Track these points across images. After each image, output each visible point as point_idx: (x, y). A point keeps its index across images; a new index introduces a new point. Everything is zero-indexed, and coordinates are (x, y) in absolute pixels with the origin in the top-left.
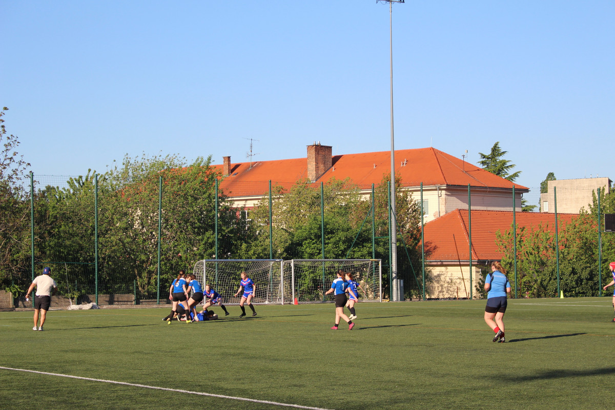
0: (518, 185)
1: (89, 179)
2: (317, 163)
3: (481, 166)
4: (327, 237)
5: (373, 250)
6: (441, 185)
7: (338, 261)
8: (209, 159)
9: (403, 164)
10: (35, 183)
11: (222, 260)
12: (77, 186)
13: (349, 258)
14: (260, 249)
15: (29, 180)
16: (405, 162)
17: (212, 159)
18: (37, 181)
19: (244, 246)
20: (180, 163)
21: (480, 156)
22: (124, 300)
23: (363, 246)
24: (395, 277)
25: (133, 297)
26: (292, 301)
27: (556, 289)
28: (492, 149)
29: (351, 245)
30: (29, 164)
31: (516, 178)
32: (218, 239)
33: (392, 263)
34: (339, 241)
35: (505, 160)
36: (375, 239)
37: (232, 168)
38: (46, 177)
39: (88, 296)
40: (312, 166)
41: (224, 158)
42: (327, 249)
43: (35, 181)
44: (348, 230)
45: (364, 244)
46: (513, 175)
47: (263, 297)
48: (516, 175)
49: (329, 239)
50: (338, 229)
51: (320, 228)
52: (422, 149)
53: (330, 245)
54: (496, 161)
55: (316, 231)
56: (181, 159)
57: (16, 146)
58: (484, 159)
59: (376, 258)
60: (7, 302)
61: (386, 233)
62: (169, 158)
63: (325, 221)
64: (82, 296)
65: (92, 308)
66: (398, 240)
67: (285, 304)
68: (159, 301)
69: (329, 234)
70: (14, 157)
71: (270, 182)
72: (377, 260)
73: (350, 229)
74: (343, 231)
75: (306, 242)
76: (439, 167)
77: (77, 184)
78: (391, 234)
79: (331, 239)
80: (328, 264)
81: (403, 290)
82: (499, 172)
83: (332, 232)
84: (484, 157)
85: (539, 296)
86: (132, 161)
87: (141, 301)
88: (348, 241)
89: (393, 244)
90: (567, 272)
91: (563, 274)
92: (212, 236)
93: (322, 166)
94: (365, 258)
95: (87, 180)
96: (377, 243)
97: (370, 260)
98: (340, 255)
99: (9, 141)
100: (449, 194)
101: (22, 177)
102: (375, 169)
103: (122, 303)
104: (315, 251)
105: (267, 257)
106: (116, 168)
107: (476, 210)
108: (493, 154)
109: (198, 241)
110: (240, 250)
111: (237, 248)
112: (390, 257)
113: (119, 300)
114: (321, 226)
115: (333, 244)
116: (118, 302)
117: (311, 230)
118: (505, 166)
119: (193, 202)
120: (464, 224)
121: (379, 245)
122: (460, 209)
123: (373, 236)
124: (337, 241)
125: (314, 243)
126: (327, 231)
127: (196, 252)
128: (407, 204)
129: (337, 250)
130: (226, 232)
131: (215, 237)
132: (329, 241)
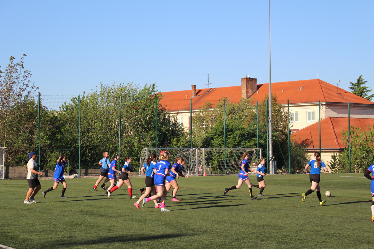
0: (372, 102)
1: (85, 99)
2: (247, 89)
3: (350, 91)
4: (228, 134)
5: (257, 142)
6: (322, 102)
7: (236, 149)
8: (154, 85)
9: (300, 89)
10: (41, 100)
11: (158, 148)
12: (77, 102)
13: (242, 147)
14: (185, 142)
15: (37, 97)
16: (301, 88)
17: (156, 86)
19: (175, 139)
20: (136, 88)
21: (350, 84)
23: (251, 140)
24: (271, 159)
26: (203, 174)
28: (358, 80)
29: (243, 139)
30: (38, 88)
31: (373, 98)
32: (157, 134)
33: (269, 151)
34: (236, 136)
35: (365, 87)
36: (259, 135)
37: (197, 92)
38: (48, 96)
39: (76, 171)
40: (244, 91)
41: (192, 86)
42: (227, 142)
43: (41, 99)
44: (242, 130)
45: (252, 139)
47: (186, 171)
48: (372, 96)
50: (236, 129)
51: (223, 129)
52: (312, 80)
53: (231, 139)
54: (360, 87)
55: (221, 130)
56: (137, 85)
57: (30, 77)
58: (353, 86)
59: (259, 147)
60: (25, 173)
61: (265, 132)
62: (129, 85)
63: (227, 122)
64: (71, 170)
65: (75, 178)
66: (273, 136)
67: (198, 176)
69: (230, 132)
70: (29, 84)
71: (191, 99)
72: (258, 148)
73: (243, 129)
74: (239, 130)
75: (216, 137)
76: (321, 91)
77: (76, 101)
78: (269, 132)
79: (231, 135)
80: (228, 151)
81: (276, 167)
82: (361, 94)
83: (231, 131)
84: (353, 84)
86: (105, 87)
88: (242, 136)
92: (154, 133)
93: (250, 91)
94: (252, 147)
95: (83, 98)
96: (260, 137)
97: (255, 148)
98: (236, 145)
99: (25, 73)
100: (327, 107)
101: (34, 96)
102: (283, 92)
103: (97, 175)
104: (221, 142)
105: (189, 146)
106: (96, 91)
107: (341, 118)
108: (359, 83)
109: (145, 136)
110: (173, 142)
111: (171, 140)
112: (267, 146)
113: (96, 173)
114: (224, 127)
115: (233, 139)
116: (95, 174)
117: (219, 129)
118: (366, 90)
119: (142, 112)
120: (333, 126)
121: (261, 139)
122: (332, 116)
123: (257, 133)
124: (234, 136)
125: (221, 138)
126: (228, 130)
127: (144, 143)
128: (281, 113)
129: (234, 142)
130: (164, 131)
131: (155, 134)
132: (230, 137)
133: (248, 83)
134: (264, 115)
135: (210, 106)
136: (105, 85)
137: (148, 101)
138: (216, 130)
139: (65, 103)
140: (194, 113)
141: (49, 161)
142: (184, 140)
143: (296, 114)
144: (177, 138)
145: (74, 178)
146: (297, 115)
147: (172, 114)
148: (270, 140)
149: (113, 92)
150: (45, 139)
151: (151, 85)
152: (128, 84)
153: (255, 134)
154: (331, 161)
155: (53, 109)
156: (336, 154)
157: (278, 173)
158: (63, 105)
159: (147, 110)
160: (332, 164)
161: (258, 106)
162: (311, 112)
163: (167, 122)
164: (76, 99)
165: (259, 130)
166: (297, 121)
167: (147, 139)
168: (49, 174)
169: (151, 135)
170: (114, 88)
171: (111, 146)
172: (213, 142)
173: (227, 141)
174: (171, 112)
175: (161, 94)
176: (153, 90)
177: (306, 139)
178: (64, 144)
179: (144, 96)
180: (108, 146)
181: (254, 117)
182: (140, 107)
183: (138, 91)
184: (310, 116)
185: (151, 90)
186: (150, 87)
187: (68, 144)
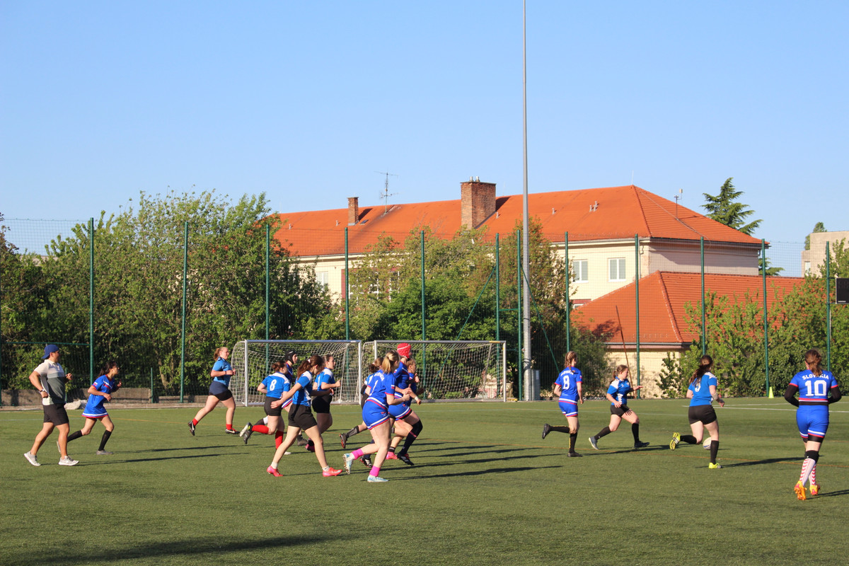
0: (756, 239)
1: (104, 227)
2: (474, 207)
4: (431, 309)
5: (496, 328)
6: (643, 237)
7: (447, 343)
8: (262, 198)
9: (593, 208)
11: (272, 341)
12: (87, 235)
13: (463, 340)
14: (332, 327)
16: (595, 206)
17: (267, 198)
18: (7, 226)
19: (311, 320)
20: (222, 203)
21: (704, 197)
22: (136, 397)
23: (483, 323)
24: (528, 367)
25: (149, 393)
27: (765, 386)
28: (722, 188)
29: (465, 321)
31: (755, 228)
32: (269, 309)
33: (522, 347)
34: (449, 315)
35: (740, 204)
36: (500, 312)
37: (360, 213)
38: (19, 221)
39: (82, 392)
40: (467, 211)
41: (349, 199)
42: (428, 327)
44: (461, 300)
45: (485, 320)
46: (751, 225)
48: (755, 225)
49: (435, 312)
50: (449, 299)
51: (420, 297)
52: (619, 188)
53: (436, 320)
54: (727, 204)
55: (416, 300)
56: (223, 197)
58: (711, 202)
59: (500, 339)
61: (515, 305)
62: (205, 196)
63: (429, 282)
64: (72, 390)
65: (80, 407)
66: (532, 315)
68: (183, 399)
69: (434, 304)
72: (499, 342)
73: (465, 297)
74: (456, 300)
75: (403, 315)
76: (641, 212)
77: (85, 233)
78: (522, 305)
79: (438, 312)
80: (431, 348)
81: (539, 385)
82: (730, 220)
83: (438, 302)
84: (711, 199)
85: (741, 395)
86: (151, 200)
87: (160, 398)
88: (462, 315)
89: (524, 320)
90: (782, 362)
91: (776, 363)
92: (262, 306)
93: (481, 211)
94: (484, 340)
95: (100, 226)
96: (504, 317)
97: (490, 342)
98: (449, 335)
100: (653, 250)
102: (554, 215)
103: (132, 401)
104: (415, 328)
105: (341, 336)
106: (131, 210)
107: (685, 273)
108: (723, 195)
109: (242, 313)
110: (305, 326)
111: (300, 323)
112: (520, 337)
113: (128, 397)
114: (421, 293)
115: (441, 319)
116: (127, 399)
117: (409, 298)
118: (740, 212)
119: (236, 258)
120: (666, 291)
121: (505, 321)
122: (664, 270)
123: (497, 308)
124: (445, 314)
125: (414, 318)
126: (431, 301)
127: (239, 329)
128: (550, 262)
129: (445, 328)
130: (284, 301)
131: (265, 308)
132: (435, 315)
133: (476, 193)
134: (512, 265)
135: (390, 246)
136: (150, 196)
137: (250, 233)
138: (404, 301)
139: (59, 237)
140: (354, 261)
141: (20, 369)
142: (330, 322)
143: (585, 264)
144: (315, 317)
145: (79, 409)
146: (587, 266)
147: (304, 264)
148: (526, 323)
149: (168, 213)
150: (12, 320)
151: (254, 197)
152: (204, 193)
153: (493, 309)
154: (663, 371)
155: (31, 251)
156: (674, 355)
157: (542, 399)
158: (53, 241)
159: (246, 252)
160: (665, 377)
161: (498, 247)
162: (618, 260)
163: (291, 282)
164: (84, 227)
165: (499, 299)
166: (587, 279)
167: (247, 320)
168: (21, 400)
169: (256, 310)
170: (172, 204)
171: (163, 336)
172: (395, 327)
173: (428, 325)
174: (302, 259)
175: (278, 217)
176: (260, 209)
177: (607, 322)
178: (55, 331)
179: (240, 222)
180: (156, 336)
181: (491, 271)
182: (230, 246)
183: (226, 209)
184: (616, 268)
185: (255, 207)
186: (253, 202)
187: (65, 332)
